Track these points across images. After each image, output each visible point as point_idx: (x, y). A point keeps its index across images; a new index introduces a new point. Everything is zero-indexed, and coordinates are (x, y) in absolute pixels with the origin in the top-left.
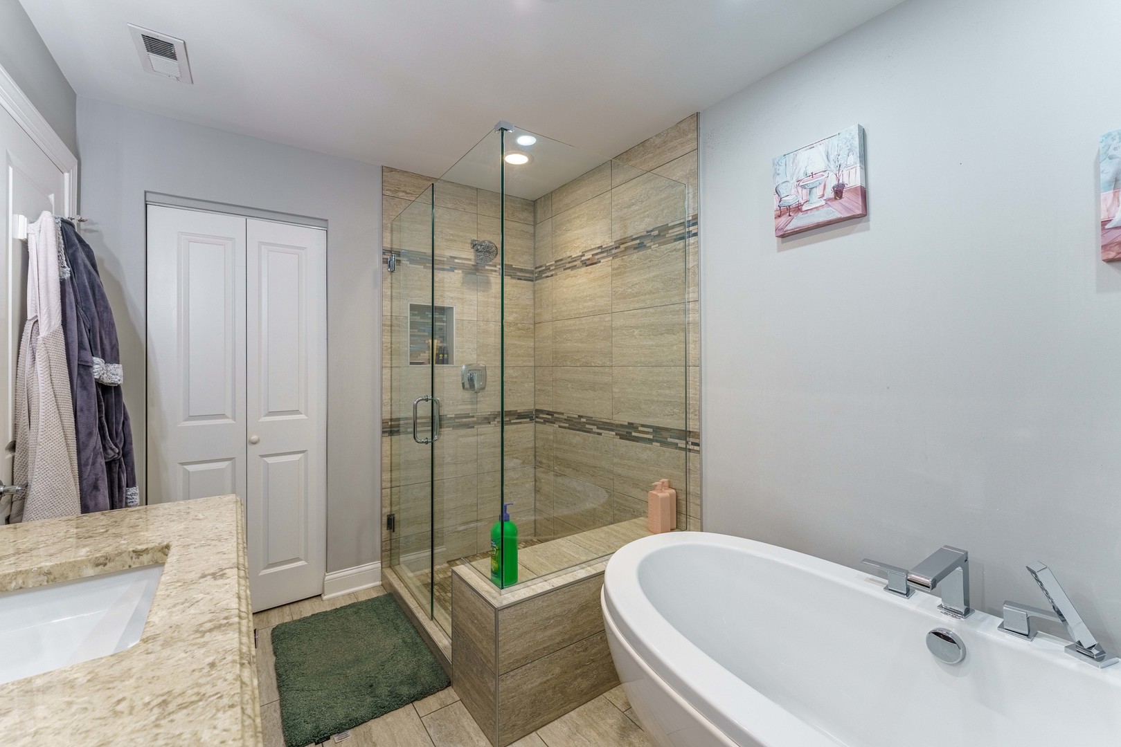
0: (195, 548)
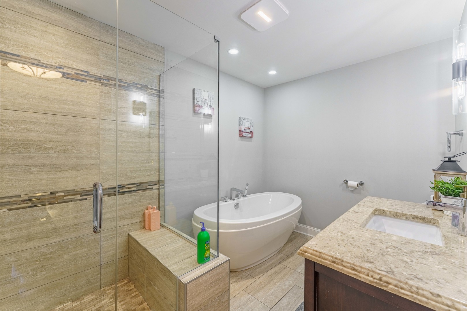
0: (353, 220)
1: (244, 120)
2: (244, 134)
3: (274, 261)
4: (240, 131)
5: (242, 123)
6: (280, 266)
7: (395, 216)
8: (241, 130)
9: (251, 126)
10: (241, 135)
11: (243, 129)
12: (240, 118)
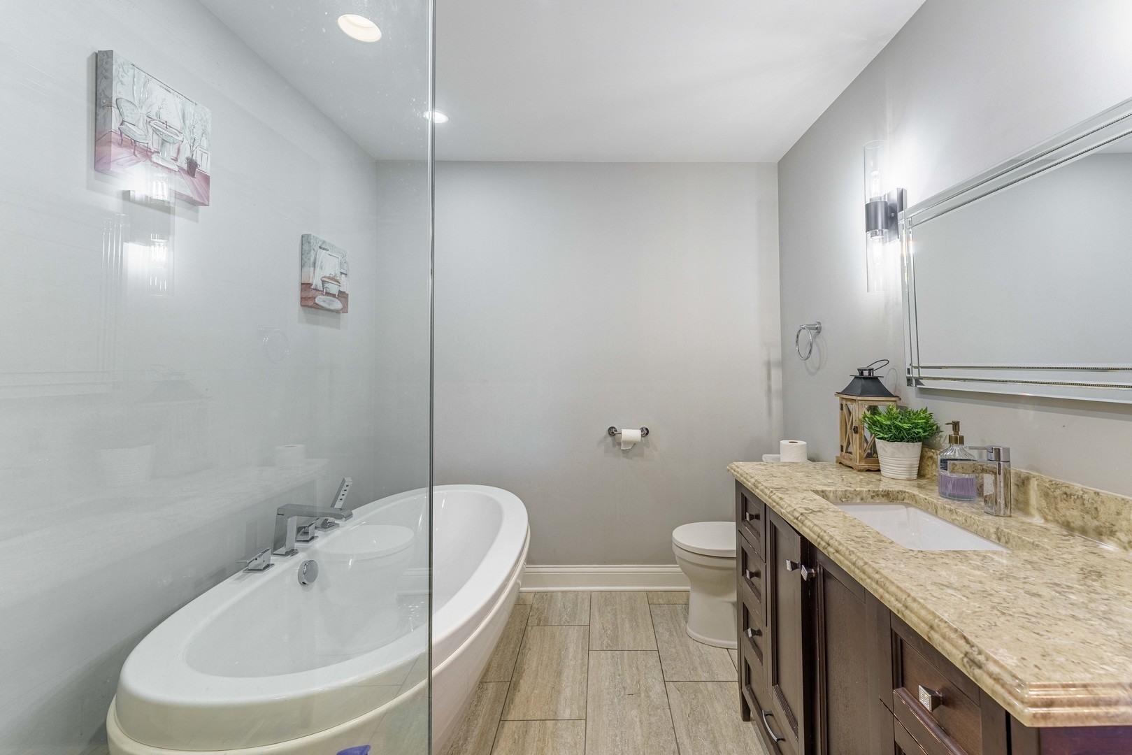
1: (320, 247)
2: (320, 300)
3: (480, 721)
4: (306, 286)
5: (315, 259)
6: (509, 728)
7: (844, 500)
8: (311, 282)
9: (342, 273)
10: (311, 303)
11: (316, 282)
12: (305, 240)
